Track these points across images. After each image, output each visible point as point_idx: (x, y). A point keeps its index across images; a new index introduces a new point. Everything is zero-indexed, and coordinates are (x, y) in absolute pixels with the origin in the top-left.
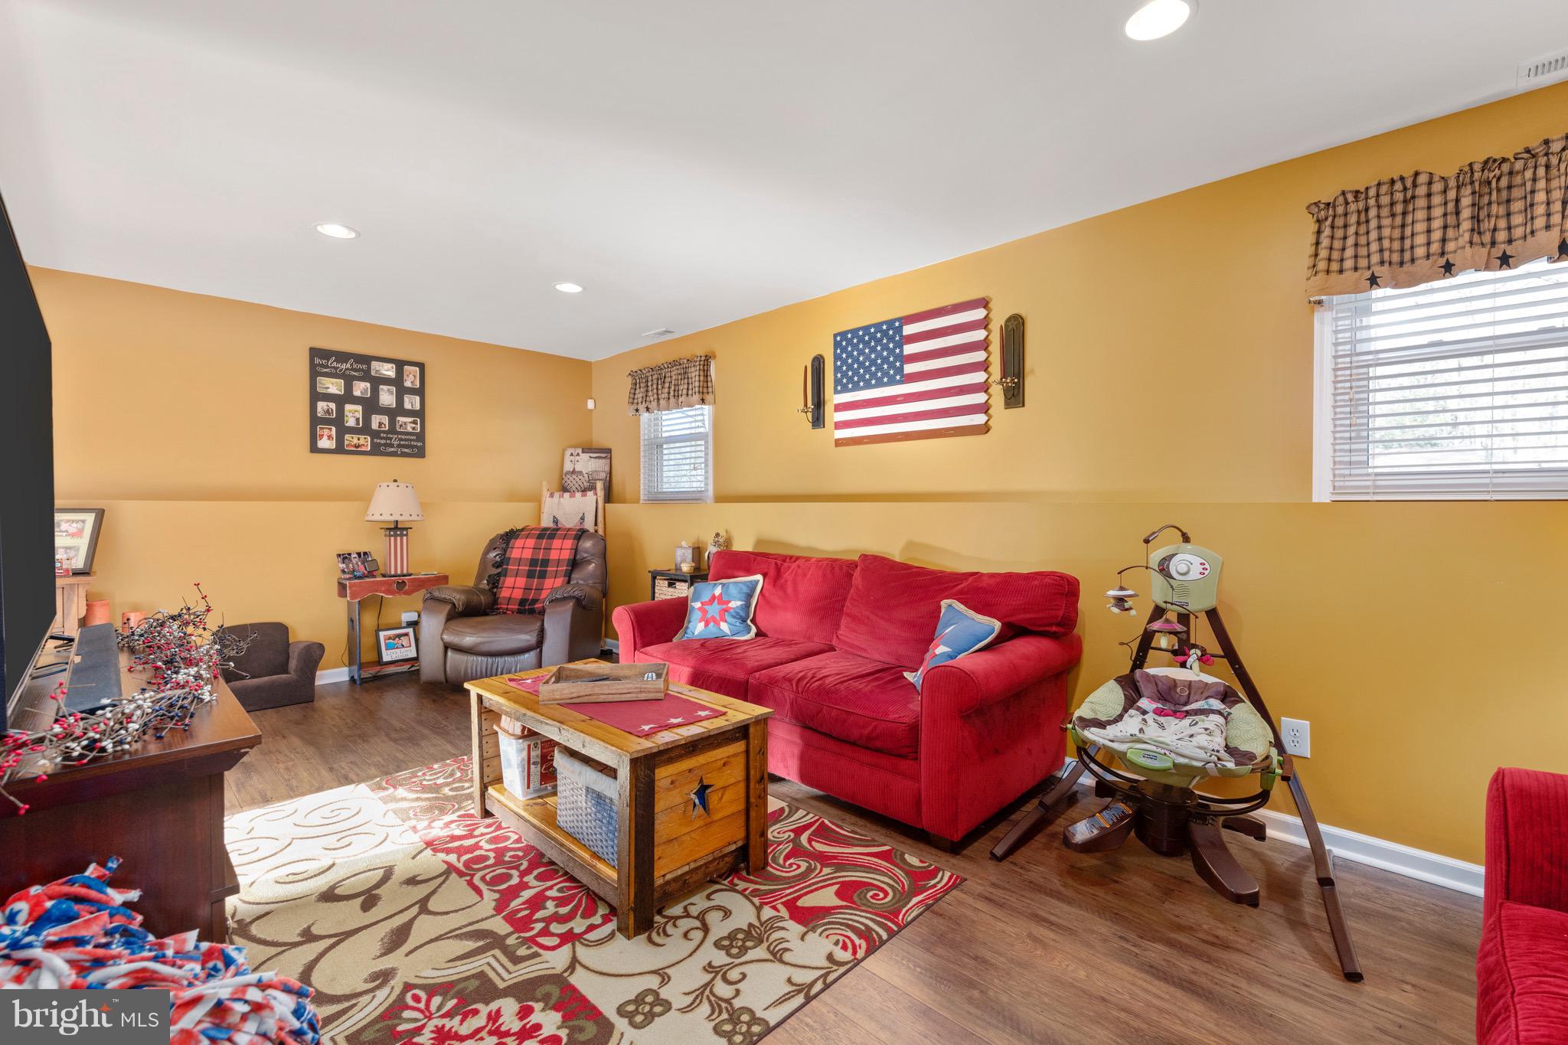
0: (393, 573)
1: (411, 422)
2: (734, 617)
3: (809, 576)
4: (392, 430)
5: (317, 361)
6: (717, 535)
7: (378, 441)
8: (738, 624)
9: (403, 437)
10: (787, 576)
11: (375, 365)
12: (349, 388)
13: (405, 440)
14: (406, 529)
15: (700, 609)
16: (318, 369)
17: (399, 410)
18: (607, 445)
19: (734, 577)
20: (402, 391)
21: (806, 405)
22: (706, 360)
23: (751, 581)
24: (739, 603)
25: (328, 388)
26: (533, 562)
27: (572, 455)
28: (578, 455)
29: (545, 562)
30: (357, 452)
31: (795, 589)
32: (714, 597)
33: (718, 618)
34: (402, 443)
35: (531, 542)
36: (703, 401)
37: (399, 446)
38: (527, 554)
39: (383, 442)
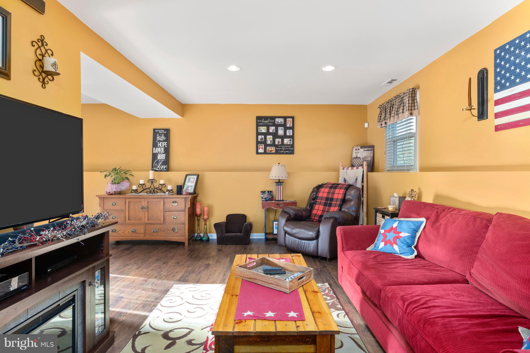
0: (277, 199)
1: (289, 141)
2: (403, 243)
3: (456, 223)
4: (283, 144)
5: (258, 121)
6: (412, 190)
7: (278, 149)
8: (405, 247)
9: (286, 146)
10: (443, 221)
11: (277, 120)
12: (268, 129)
13: (287, 148)
14: (282, 182)
15: (383, 234)
16: (259, 124)
17: (285, 136)
18: (373, 144)
19: (410, 217)
20: (286, 128)
21: (470, 104)
22: (413, 92)
23: (418, 222)
24: (407, 234)
25: (262, 130)
26: (327, 199)
27: (356, 150)
28: (359, 149)
29: (332, 199)
30: (271, 153)
31: (445, 231)
32: (392, 228)
33: (392, 241)
34: (286, 149)
35: (327, 190)
36: (411, 114)
37: (285, 150)
38: (325, 195)
39: (279, 149)
